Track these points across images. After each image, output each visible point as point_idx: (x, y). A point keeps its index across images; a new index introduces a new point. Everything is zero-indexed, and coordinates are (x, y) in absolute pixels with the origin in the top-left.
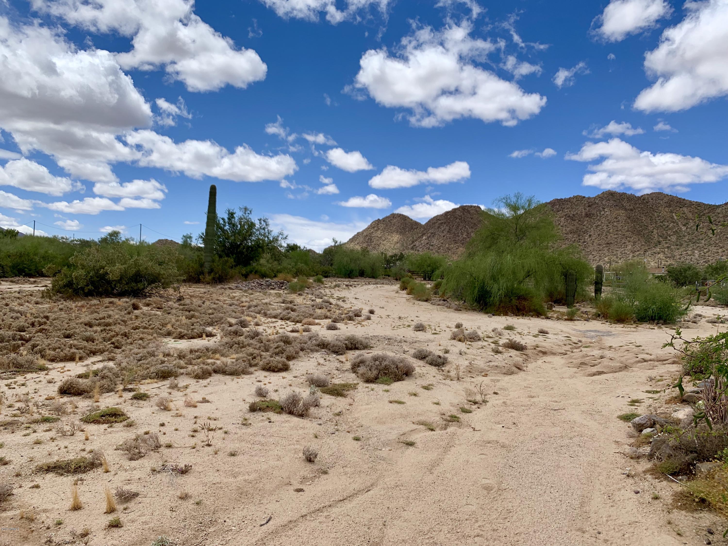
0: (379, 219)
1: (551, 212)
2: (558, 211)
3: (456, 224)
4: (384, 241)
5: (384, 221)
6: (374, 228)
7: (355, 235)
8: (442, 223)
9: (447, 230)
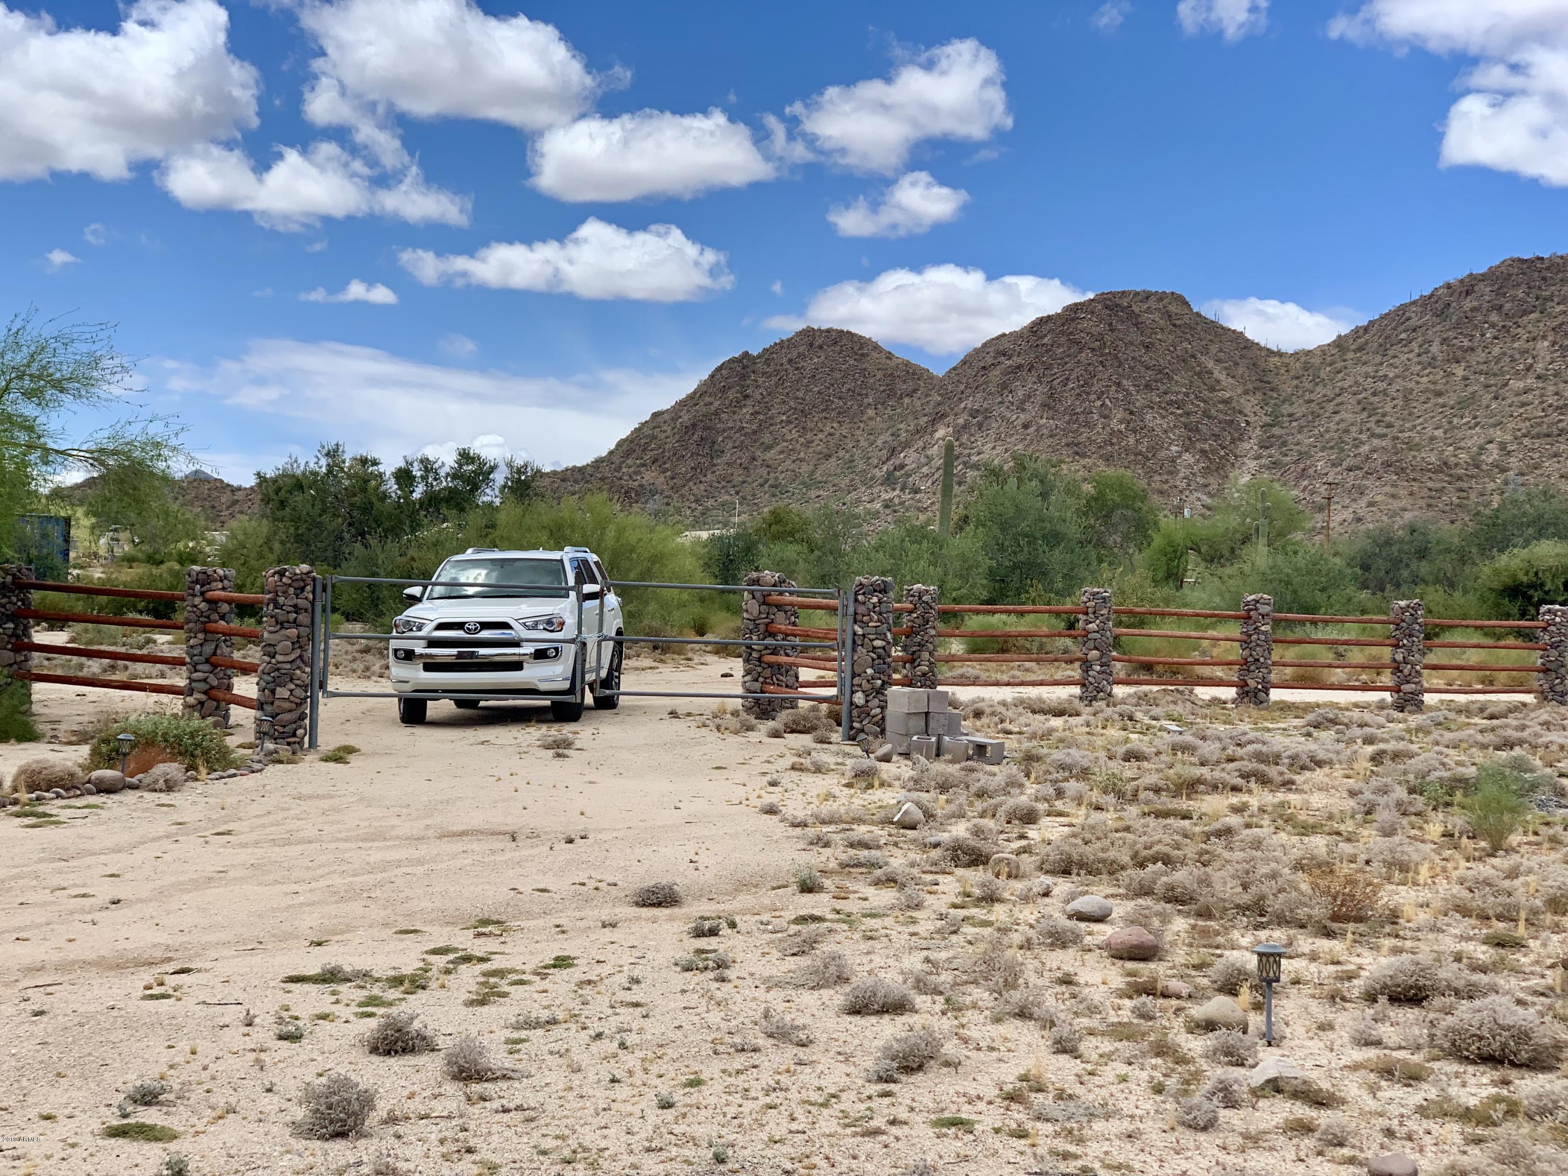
0: (746, 354)
1: (1494, 317)
2: (1525, 313)
3: (1078, 371)
4: (769, 448)
5: (768, 362)
6: (724, 390)
7: (643, 425)
8: (1019, 367)
9: (1039, 399)
